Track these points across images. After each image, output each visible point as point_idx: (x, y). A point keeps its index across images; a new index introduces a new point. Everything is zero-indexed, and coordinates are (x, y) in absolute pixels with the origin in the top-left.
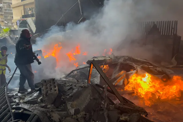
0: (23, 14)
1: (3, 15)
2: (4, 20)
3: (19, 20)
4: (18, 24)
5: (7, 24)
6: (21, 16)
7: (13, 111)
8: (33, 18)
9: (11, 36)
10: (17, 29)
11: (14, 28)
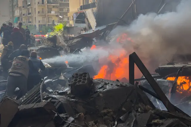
0: (82, 4)
1: (58, 8)
2: (59, 14)
3: (76, 13)
4: (75, 19)
5: (62, 19)
6: (79, 7)
7: (44, 101)
8: (93, 9)
9: (65, 35)
10: (73, 26)
11: (70, 24)
